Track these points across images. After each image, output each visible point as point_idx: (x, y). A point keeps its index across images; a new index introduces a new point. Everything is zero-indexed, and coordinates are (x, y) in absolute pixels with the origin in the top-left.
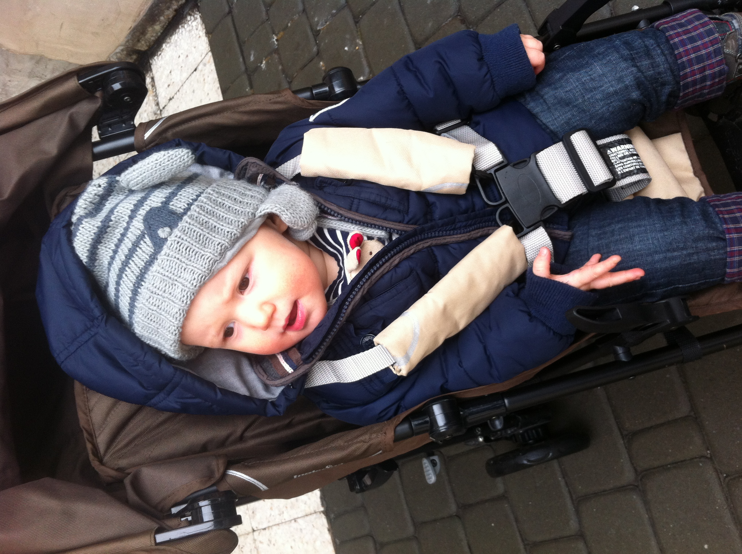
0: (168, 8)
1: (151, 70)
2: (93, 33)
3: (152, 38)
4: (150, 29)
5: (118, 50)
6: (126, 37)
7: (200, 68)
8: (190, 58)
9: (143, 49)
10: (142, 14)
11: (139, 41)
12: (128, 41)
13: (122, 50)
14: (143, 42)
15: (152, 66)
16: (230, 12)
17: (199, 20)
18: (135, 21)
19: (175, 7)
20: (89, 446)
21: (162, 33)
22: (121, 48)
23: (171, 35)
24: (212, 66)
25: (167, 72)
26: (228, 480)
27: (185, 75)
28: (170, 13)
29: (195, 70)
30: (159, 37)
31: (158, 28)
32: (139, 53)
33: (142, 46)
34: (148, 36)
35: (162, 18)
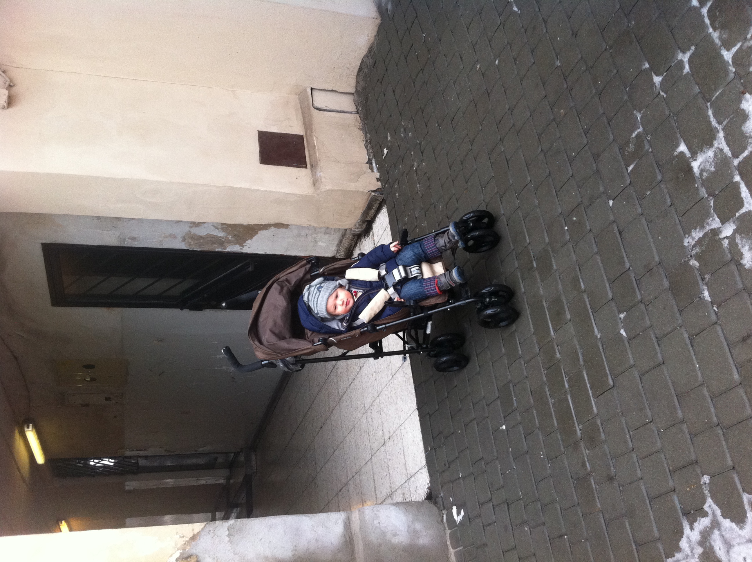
0: (376, 203)
1: (372, 229)
2: (346, 216)
3: (372, 215)
4: (370, 212)
5: (358, 221)
6: (361, 216)
7: (386, 229)
8: (384, 225)
9: (369, 220)
10: (365, 207)
11: (366, 217)
12: (361, 218)
13: (360, 221)
14: (368, 217)
15: (373, 227)
16: (394, 207)
17: (386, 209)
18: (363, 210)
19: (378, 203)
20: (306, 336)
21: (376, 213)
22: (360, 220)
23: (378, 214)
24: (389, 229)
25: (377, 230)
26: (329, 340)
27: (382, 232)
28: (377, 205)
29: (385, 230)
30: (375, 214)
31: (373, 211)
32: (367, 221)
33: (369, 219)
34: (370, 214)
35: (374, 207)
